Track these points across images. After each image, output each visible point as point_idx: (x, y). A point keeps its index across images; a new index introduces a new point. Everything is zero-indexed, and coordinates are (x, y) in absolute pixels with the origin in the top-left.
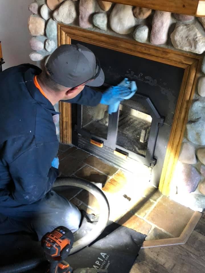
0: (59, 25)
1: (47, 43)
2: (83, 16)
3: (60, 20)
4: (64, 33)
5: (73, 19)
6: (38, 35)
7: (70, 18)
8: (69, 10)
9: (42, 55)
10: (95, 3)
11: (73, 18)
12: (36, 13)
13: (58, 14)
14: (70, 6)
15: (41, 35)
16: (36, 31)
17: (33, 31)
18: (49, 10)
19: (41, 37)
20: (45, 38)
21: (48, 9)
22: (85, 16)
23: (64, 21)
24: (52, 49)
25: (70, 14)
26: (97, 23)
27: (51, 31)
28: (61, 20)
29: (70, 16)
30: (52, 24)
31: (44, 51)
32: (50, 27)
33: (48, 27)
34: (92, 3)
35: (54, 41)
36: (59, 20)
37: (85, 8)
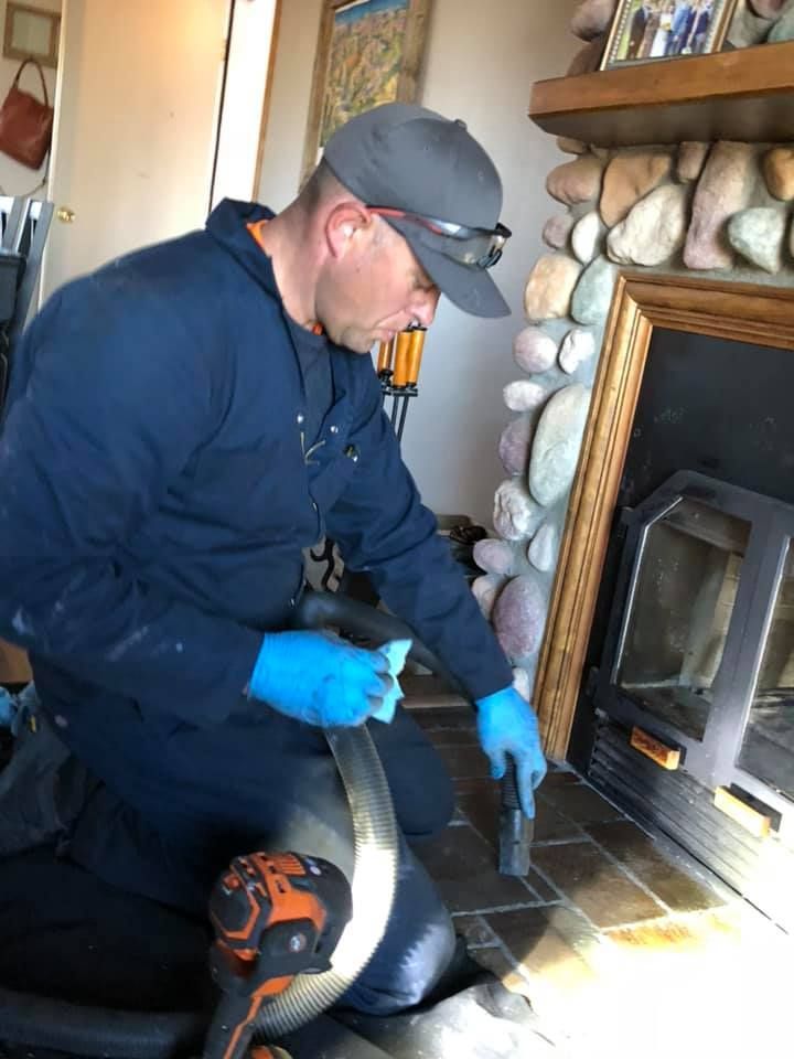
0: (622, 279)
1: (568, 340)
2: (703, 223)
3: (627, 252)
4: (632, 306)
5: (672, 244)
6: (550, 315)
7: (660, 244)
8: (664, 216)
9: (545, 388)
10: (753, 179)
11: (670, 240)
12: (561, 243)
13: (623, 232)
14: (669, 200)
15: (559, 317)
16: (544, 302)
17: (536, 302)
18: (604, 227)
19: (554, 324)
20: (566, 326)
21: (601, 228)
22: (708, 222)
23: (639, 257)
24: (581, 362)
25: (662, 227)
26: (740, 233)
27: (591, 295)
28: (630, 251)
29: (663, 233)
30: (599, 272)
31: (554, 373)
32: (591, 280)
33: (583, 281)
34: (745, 180)
35: (594, 334)
36: (623, 253)
37: (713, 194)
